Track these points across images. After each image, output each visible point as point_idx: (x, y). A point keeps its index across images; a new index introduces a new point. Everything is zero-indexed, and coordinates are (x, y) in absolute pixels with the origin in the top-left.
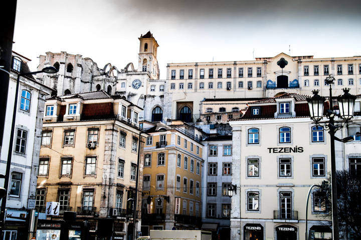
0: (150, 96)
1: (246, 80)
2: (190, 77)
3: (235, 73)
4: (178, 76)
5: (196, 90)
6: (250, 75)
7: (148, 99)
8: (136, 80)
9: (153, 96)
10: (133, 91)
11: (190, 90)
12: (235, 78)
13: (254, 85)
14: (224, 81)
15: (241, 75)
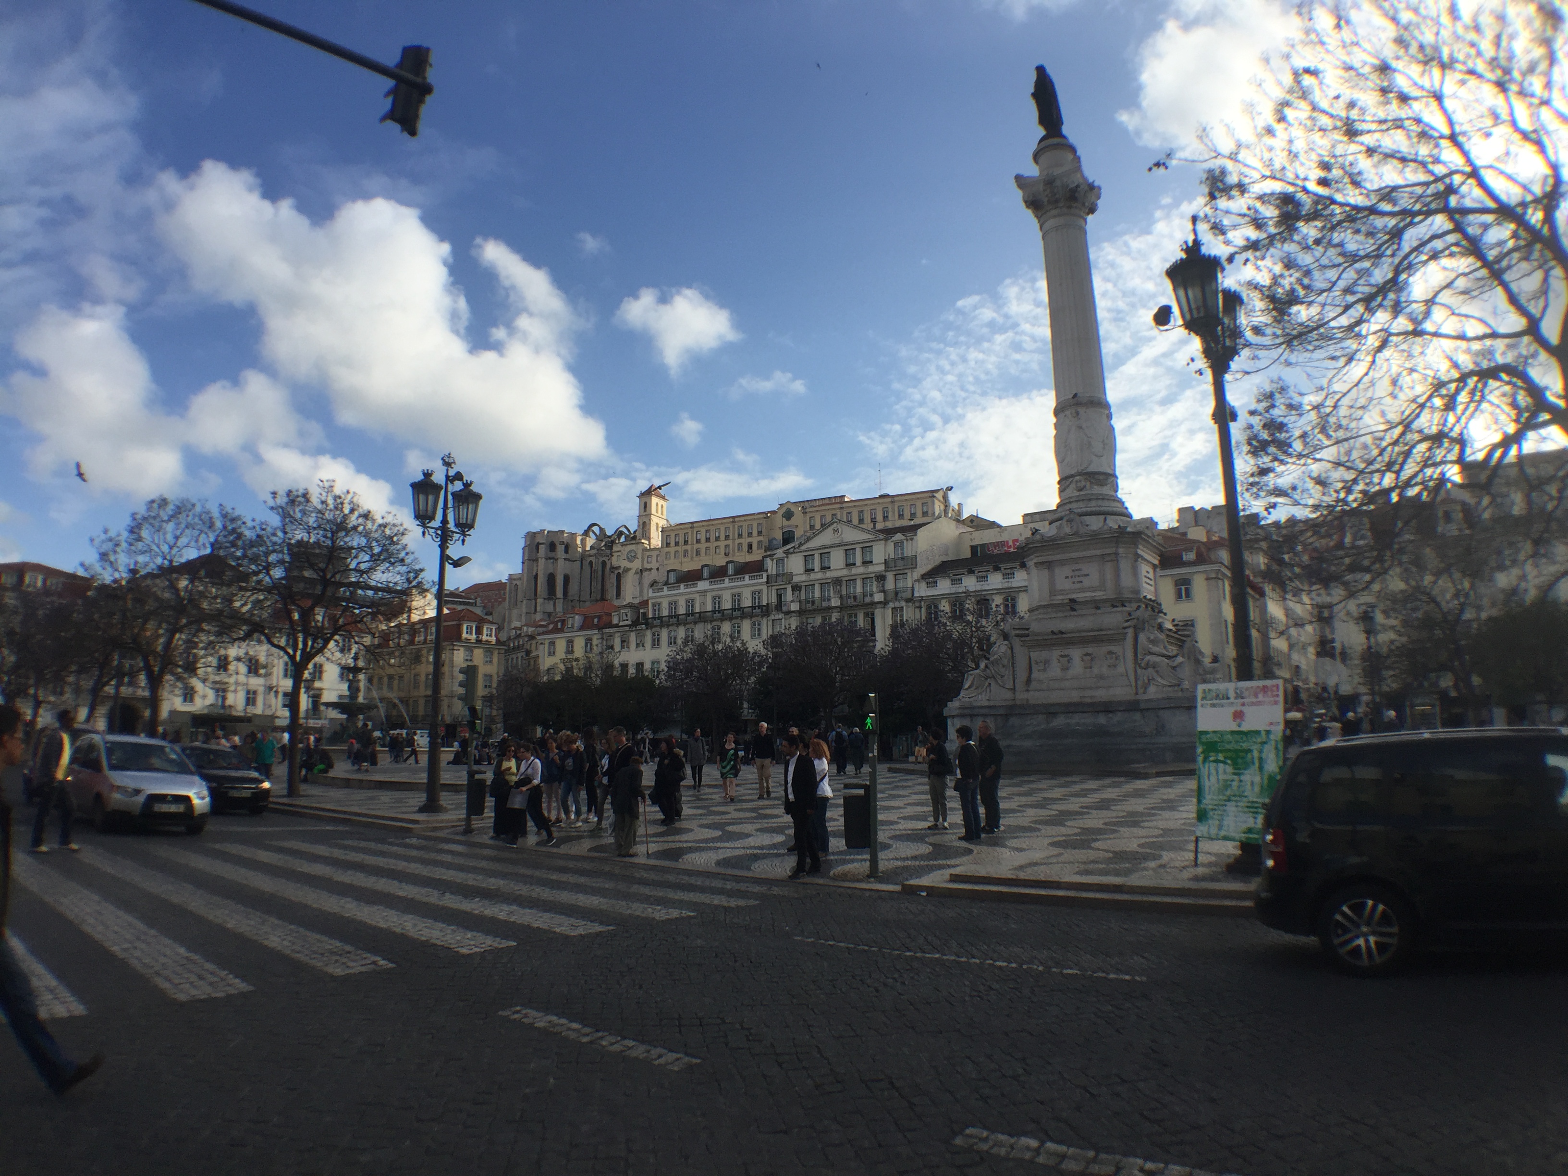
0: (647, 570)
1: (745, 541)
2: (686, 542)
3: (733, 532)
4: (673, 544)
5: (692, 558)
6: (750, 534)
7: (645, 574)
8: (631, 551)
9: (650, 570)
10: (628, 565)
11: (686, 560)
12: (734, 539)
13: (755, 546)
14: (722, 544)
15: (740, 536)
